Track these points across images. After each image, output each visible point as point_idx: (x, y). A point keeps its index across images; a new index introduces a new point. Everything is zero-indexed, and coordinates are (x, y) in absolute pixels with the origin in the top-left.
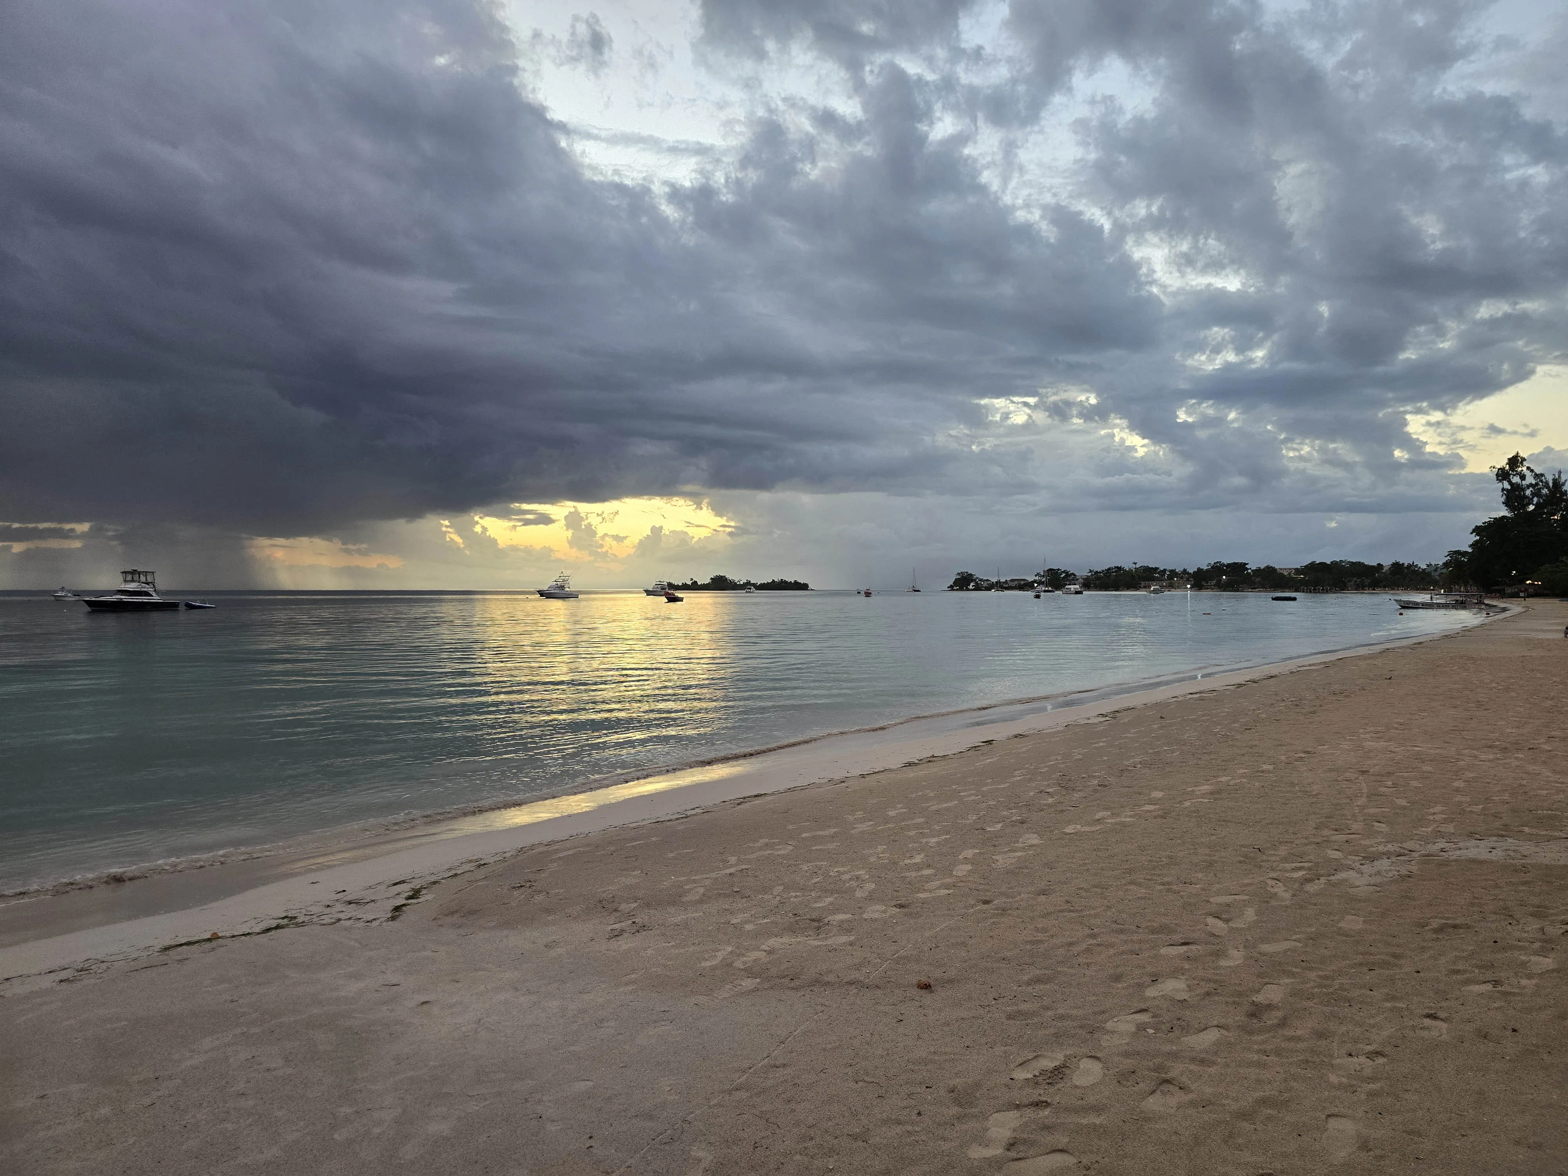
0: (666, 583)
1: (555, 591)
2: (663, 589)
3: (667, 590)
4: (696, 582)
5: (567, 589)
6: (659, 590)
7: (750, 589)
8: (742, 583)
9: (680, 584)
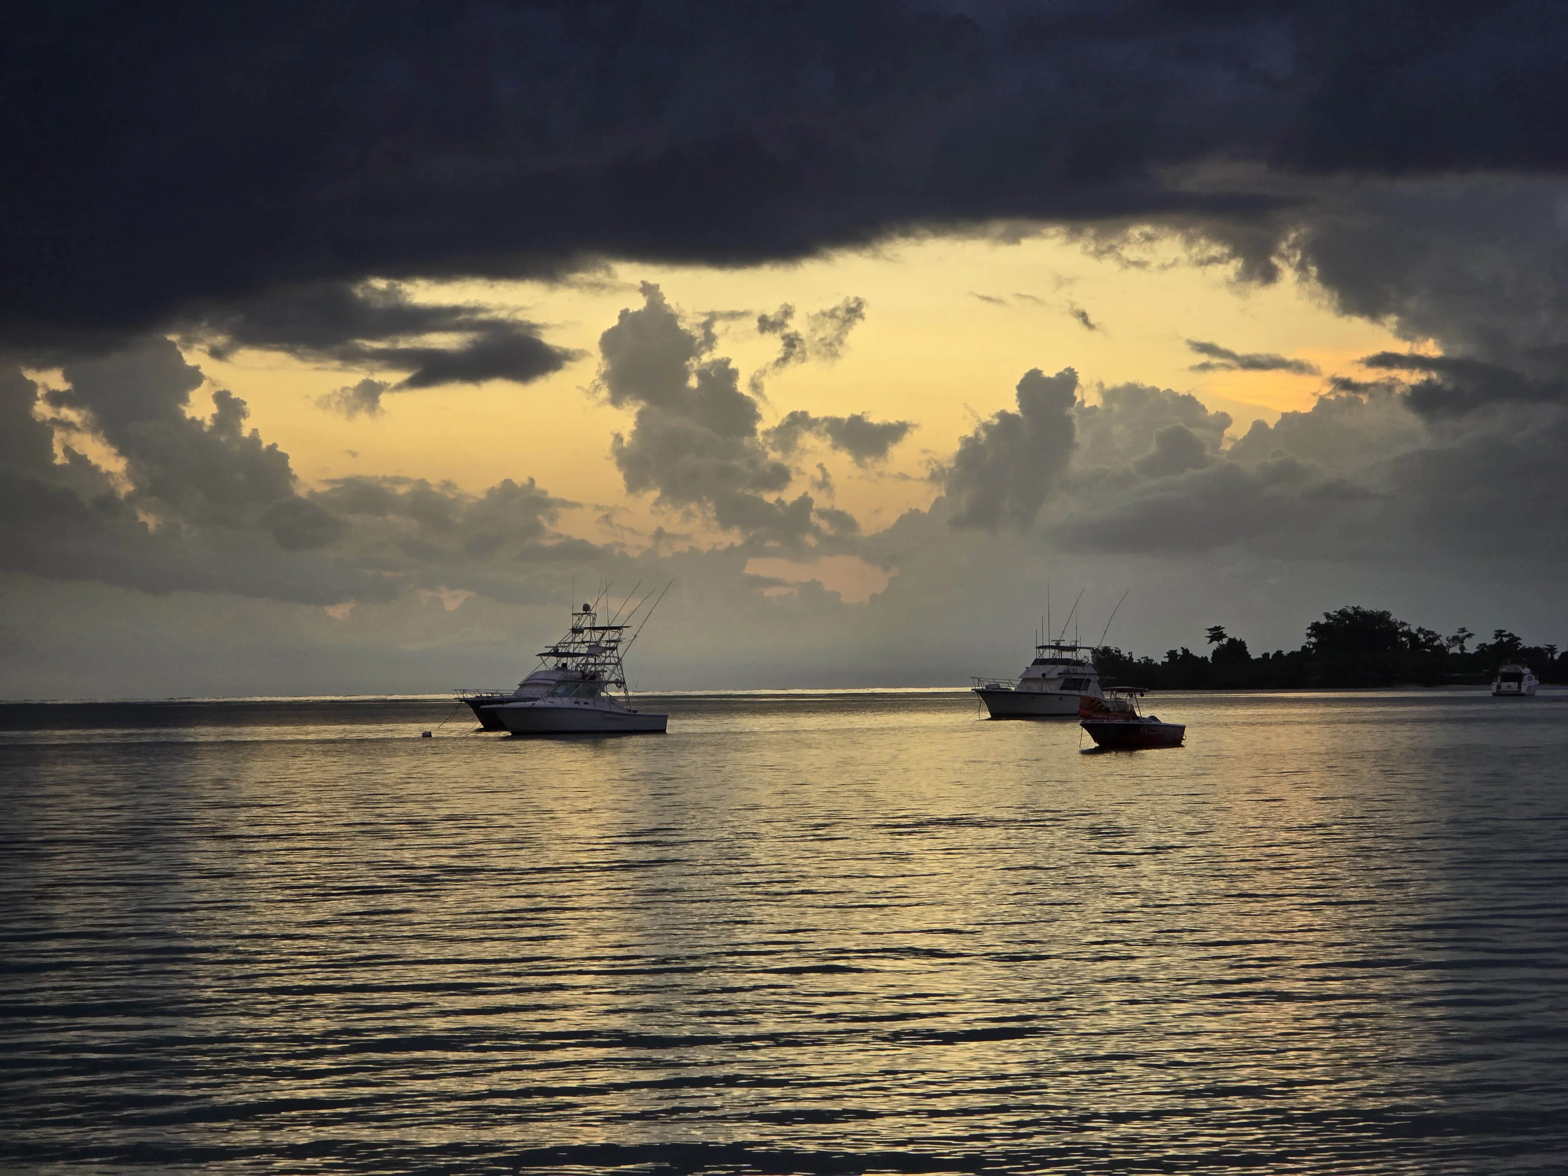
0: (1085, 655)
1: (558, 702)
2: (1073, 683)
3: (1093, 691)
4: (1237, 648)
5: (613, 692)
6: (1053, 688)
7: (1518, 678)
8: (1471, 647)
9: (1160, 658)
